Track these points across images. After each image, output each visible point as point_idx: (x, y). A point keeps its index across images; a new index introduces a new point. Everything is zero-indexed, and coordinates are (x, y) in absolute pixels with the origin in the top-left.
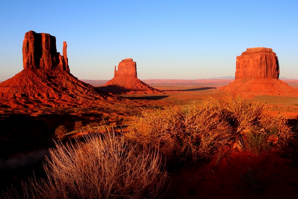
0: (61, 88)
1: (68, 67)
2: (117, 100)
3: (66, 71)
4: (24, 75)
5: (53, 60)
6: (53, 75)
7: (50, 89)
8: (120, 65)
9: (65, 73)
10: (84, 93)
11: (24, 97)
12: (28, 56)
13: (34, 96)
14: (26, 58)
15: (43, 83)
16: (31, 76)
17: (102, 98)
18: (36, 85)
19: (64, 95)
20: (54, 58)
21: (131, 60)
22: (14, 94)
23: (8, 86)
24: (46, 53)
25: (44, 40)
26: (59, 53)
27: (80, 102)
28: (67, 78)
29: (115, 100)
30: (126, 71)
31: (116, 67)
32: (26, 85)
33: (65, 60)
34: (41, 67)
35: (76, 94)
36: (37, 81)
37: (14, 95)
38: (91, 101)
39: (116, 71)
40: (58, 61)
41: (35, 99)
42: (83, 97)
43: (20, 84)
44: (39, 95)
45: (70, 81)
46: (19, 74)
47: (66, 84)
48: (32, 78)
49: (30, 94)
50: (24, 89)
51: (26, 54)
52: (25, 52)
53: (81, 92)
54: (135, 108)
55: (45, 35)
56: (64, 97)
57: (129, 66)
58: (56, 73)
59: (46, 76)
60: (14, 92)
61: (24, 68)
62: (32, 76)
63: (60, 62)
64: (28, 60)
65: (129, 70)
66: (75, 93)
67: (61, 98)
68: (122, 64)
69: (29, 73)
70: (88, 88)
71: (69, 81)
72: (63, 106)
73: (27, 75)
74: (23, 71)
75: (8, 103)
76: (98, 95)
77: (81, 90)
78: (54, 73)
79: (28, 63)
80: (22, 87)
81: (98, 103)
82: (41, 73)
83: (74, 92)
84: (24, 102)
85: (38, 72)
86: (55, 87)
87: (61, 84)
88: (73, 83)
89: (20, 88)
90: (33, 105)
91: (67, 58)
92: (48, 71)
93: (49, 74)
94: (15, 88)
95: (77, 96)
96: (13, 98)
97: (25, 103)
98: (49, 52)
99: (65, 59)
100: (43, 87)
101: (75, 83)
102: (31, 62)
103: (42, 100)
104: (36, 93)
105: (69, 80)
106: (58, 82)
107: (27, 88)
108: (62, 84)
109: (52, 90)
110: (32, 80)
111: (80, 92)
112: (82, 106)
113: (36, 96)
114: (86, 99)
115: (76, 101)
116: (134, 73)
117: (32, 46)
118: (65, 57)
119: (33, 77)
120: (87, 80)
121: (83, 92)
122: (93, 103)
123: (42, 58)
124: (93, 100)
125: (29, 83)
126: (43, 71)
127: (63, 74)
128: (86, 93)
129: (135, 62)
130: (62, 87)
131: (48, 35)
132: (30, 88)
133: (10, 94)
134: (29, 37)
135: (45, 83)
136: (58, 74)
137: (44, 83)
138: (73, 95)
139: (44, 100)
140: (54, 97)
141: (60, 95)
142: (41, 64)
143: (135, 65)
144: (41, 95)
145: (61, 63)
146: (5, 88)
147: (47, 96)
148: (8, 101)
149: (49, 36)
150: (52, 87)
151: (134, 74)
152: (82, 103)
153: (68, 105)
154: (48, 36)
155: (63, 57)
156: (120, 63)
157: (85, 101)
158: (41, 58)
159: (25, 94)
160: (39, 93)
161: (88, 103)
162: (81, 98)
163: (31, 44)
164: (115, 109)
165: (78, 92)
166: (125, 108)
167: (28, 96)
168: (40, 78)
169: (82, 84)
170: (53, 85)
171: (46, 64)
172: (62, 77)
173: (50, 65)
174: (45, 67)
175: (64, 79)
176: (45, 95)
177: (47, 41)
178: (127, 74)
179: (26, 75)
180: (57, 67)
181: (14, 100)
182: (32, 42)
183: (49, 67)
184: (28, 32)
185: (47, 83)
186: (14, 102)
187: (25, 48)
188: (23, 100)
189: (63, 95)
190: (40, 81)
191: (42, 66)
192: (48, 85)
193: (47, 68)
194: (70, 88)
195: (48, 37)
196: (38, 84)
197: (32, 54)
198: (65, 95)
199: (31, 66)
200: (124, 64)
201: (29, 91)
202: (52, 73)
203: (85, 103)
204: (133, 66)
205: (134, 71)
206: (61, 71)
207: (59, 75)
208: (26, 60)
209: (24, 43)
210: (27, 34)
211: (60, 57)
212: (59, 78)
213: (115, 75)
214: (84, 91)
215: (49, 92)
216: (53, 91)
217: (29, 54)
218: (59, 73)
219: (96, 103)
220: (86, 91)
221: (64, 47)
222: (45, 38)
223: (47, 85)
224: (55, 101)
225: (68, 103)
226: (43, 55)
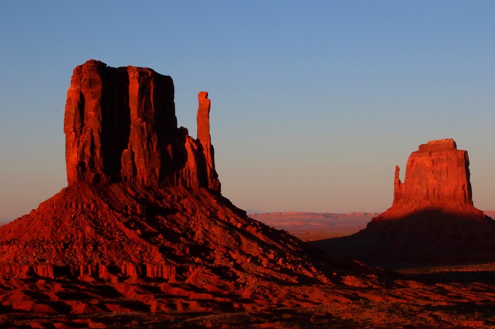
0: (187, 245)
1: (215, 175)
2: (375, 286)
3: (209, 190)
4: (66, 204)
5: (164, 155)
6: (163, 203)
7: (151, 250)
8: (413, 161)
9: (204, 196)
10: (265, 262)
11: (62, 278)
12: (81, 144)
13: (95, 275)
14: (76, 150)
15: (127, 230)
16: (88, 206)
17: (325, 280)
18: (106, 237)
19: (193, 268)
20: (169, 147)
21: (451, 146)
22: (31, 268)
23: (14, 240)
24: (142, 130)
25: (134, 87)
26: (184, 131)
27: (246, 294)
28: (211, 212)
29: (371, 284)
30: (435, 182)
31: (398, 169)
32: (72, 236)
33: (205, 152)
34: (126, 178)
35: (238, 267)
36: (109, 225)
37: (31, 272)
38: (284, 291)
39: (398, 183)
40: (182, 157)
41: (99, 284)
42: (258, 276)
43: (52, 233)
44: (113, 269)
45: (219, 223)
46: (51, 200)
47: (206, 233)
48: (93, 214)
49: (82, 267)
50: (63, 250)
51: (77, 136)
52: (72, 130)
53: (255, 260)
54: (421, 315)
55: (137, 74)
56: (193, 274)
57: (445, 165)
58: (173, 197)
59: (138, 207)
60: (30, 259)
61: (69, 180)
62: (92, 206)
63: (187, 160)
64: (82, 155)
65: (444, 177)
66: (234, 261)
67: (186, 278)
68: (419, 160)
69: (84, 197)
70: (279, 243)
71: (216, 223)
72: (185, 306)
73: (77, 206)
74: (66, 191)
75: (7, 296)
76: (313, 269)
77: (255, 250)
78: (166, 197)
79: (81, 164)
80: (60, 242)
81: (308, 297)
82: (122, 198)
83: (231, 259)
84: (58, 294)
85: (114, 194)
86: (168, 244)
87: (188, 232)
88: (229, 227)
89: (53, 247)
90: (84, 305)
91: (212, 147)
92: (149, 189)
93: (152, 199)
94: (34, 246)
95: (238, 273)
96: (26, 281)
97: (61, 297)
98: (150, 126)
99: (205, 148)
100: (129, 243)
101: (236, 228)
102: (92, 162)
103: (120, 288)
104: (103, 263)
105: (217, 218)
106: (178, 226)
107: (74, 247)
108: (193, 234)
109: (157, 252)
110: (94, 221)
111: (248, 260)
112: (248, 307)
113: (103, 273)
114: (265, 284)
115: (232, 288)
116: (460, 188)
117: (96, 110)
118: (203, 143)
119: (97, 211)
120: (318, 215)
121: (260, 257)
122: (291, 295)
123: (129, 148)
124: (292, 284)
125: (82, 231)
126: (129, 190)
127: (197, 198)
128: (270, 261)
129: (466, 153)
130: (193, 241)
131: (147, 73)
132: (85, 246)
133: (20, 266)
134: (85, 80)
135: (135, 229)
136: (179, 198)
137: (131, 228)
138: (227, 268)
139: (127, 288)
140: (160, 275)
141: (181, 271)
142: (126, 168)
143: (464, 160)
144: (120, 271)
145: (191, 162)
146: (5, 247)
147: (138, 273)
148: (9, 289)
149: (150, 74)
150: (156, 243)
151: (460, 192)
152: (251, 296)
153: (202, 302)
154: (147, 76)
155: (197, 142)
156: (414, 155)
157: (263, 288)
158: (126, 148)
159: (67, 267)
160: (112, 262)
161: (270, 296)
162: (249, 277)
163: (91, 105)
164: (350, 316)
165: (243, 258)
166: (383, 315)
167: (77, 273)
168: (119, 212)
169: (258, 231)
170: (160, 236)
171: (141, 167)
172: (194, 211)
173: (153, 171)
174: (139, 176)
175: (198, 214)
176: (131, 270)
177: (143, 91)
178: (436, 192)
179: (74, 205)
180: (178, 176)
181: (27, 287)
182: (94, 98)
183: (150, 177)
184: (81, 66)
185: (142, 230)
186: (26, 292)
187: (72, 118)
188: (58, 287)
189: (191, 269)
190: (118, 223)
191: (129, 174)
192: (146, 236)
193: (143, 180)
194: (217, 244)
195: (149, 78)
196: (111, 233)
197: (96, 135)
198: (199, 269)
199: (93, 175)
200: (426, 161)
201: (80, 258)
202: (159, 197)
203: (261, 297)
204: (459, 166)
205: (461, 183)
206: (190, 190)
207: (185, 202)
208: (76, 156)
209: (69, 101)
210: (79, 70)
211: (187, 145)
212: (182, 214)
213: (398, 197)
214: (264, 256)
215: (145, 258)
216: (158, 257)
217: (86, 137)
218: (185, 197)
219: (300, 297)
220: (271, 256)
221: (200, 111)
222: (139, 81)
223: (140, 236)
224: (163, 289)
225: (204, 296)
226: (131, 138)
